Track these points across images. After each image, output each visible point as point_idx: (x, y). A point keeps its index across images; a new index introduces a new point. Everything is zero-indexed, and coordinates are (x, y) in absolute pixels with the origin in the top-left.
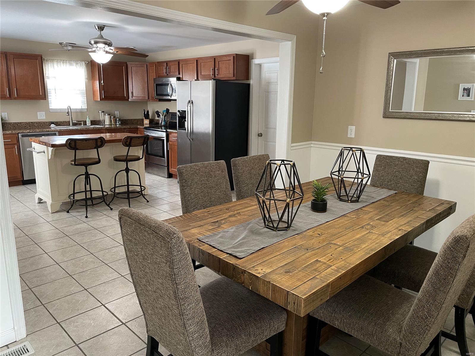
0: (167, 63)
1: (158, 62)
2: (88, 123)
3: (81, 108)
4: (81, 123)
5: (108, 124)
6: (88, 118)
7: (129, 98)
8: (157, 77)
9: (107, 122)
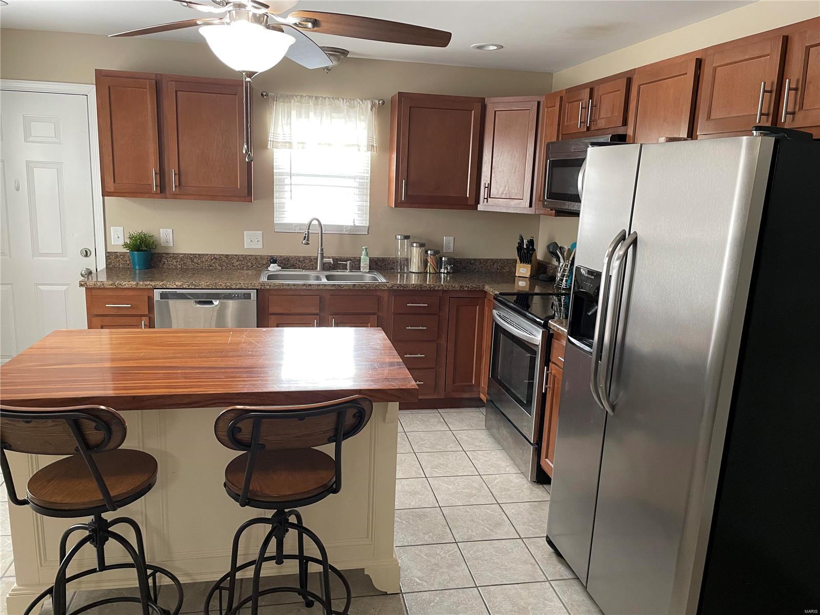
0: (591, 88)
3: (352, 224)
4: (347, 264)
5: (417, 271)
6: (364, 252)
7: (478, 202)
8: (560, 139)
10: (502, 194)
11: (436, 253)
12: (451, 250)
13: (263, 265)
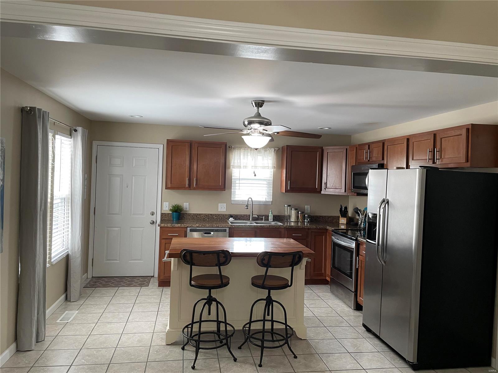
0: (369, 145)
1: (360, 145)
2: (271, 218)
3: (265, 200)
4: (263, 218)
5: (294, 221)
6: (270, 212)
7: (321, 190)
8: (357, 164)
9: (293, 219)
10: (332, 186)
11: (302, 213)
12: (309, 212)
13: (226, 218)
